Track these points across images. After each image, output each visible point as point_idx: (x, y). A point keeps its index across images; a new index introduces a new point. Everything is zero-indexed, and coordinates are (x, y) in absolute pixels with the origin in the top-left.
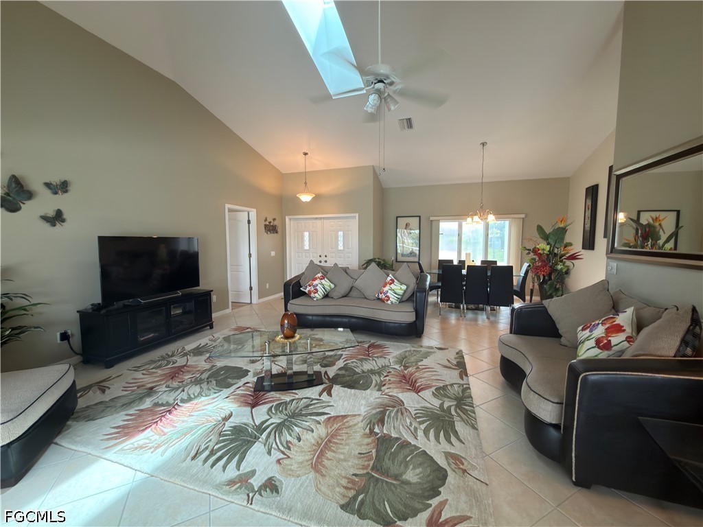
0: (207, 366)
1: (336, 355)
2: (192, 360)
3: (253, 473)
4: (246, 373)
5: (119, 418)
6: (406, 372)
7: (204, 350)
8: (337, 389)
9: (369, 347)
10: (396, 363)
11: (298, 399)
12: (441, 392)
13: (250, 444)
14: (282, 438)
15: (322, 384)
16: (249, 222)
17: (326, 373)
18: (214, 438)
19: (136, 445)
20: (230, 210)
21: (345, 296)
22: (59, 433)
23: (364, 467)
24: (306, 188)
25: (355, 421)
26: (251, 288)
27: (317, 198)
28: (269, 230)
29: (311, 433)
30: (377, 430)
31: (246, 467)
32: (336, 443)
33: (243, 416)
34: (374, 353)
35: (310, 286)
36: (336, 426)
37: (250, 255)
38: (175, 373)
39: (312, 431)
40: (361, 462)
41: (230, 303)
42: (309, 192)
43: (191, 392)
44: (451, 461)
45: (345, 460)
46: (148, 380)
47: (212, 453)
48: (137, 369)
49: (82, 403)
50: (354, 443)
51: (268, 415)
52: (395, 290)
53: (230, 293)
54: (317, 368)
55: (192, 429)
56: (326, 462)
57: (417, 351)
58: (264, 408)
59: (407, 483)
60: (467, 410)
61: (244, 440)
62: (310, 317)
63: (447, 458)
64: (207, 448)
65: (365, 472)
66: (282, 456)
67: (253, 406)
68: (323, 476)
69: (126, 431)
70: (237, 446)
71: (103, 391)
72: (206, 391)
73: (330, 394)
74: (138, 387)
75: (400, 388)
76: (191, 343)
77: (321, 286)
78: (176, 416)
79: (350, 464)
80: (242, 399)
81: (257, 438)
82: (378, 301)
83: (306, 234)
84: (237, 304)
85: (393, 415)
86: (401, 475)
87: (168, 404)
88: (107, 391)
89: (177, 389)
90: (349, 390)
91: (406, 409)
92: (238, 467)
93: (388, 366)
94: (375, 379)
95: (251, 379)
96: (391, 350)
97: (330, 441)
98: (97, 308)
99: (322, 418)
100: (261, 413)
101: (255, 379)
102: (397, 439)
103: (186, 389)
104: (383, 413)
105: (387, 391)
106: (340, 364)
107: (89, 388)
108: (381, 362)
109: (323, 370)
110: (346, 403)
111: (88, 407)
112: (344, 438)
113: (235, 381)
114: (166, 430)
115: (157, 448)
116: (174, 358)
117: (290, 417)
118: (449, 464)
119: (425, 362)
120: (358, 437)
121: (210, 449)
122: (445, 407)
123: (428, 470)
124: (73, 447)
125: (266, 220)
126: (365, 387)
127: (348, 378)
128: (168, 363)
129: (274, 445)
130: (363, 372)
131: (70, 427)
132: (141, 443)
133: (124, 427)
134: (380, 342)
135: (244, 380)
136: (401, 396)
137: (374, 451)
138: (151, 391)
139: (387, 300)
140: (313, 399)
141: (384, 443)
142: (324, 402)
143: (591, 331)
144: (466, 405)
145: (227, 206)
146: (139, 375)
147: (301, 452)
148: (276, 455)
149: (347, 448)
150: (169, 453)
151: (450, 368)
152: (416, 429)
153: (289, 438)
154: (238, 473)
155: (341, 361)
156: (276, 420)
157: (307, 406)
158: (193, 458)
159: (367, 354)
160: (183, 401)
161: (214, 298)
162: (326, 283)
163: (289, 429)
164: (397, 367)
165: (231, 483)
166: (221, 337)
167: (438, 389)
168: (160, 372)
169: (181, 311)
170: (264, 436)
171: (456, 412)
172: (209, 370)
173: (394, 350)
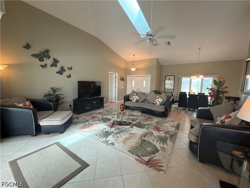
0: (101, 117)
1: (137, 119)
2: (98, 115)
3: (109, 141)
4: (111, 120)
5: (81, 125)
6: (157, 126)
7: (101, 113)
8: (134, 127)
9: (148, 118)
10: (155, 123)
11: (123, 128)
12: (167, 133)
13: (109, 135)
14: (117, 135)
15: (131, 125)
16: (116, 77)
17: (132, 123)
18: (101, 132)
19: (84, 131)
20: (110, 74)
21: (143, 102)
22: (70, 126)
23: (136, 145)
24: (134, 66)
25: (137, 135)
26: (115, 98)
27: (137, 69)
28: (122, 80)
29: (124, 136)
30: (143, 138)
31: (107, 139)
32: (130, 139)
33: (108, 129)
34: (149, 120)
35: (132, 98)
36: (131, 135)
37: (116, 88)
38: (94, 118)
39: (125, 135)
40: (136, 144)
41: (109, 102)
42: (134, 68)
43: (97, 122)
44: (162, 148)
45: (132, 143)
46: (87, 118)
47: (100, 135)
48: (85, 116)
49: (74, 121)
50: (136, 140)
51: (115, 130)
52: (159, 100)
53: (109, 99)
54: (130, 121)
55: (96, 130)
56: (127, 142)
57: (164, 121)
58: (114, 128)
59: (147, 150)
60: (173, 138)
61: (108, 134)
62: (131, 107)
63: (161, 148)
64: (99, 134)
65: (136, 146)
66: (116, 139)
67: (111, 127)
68: (125, 144)
69: (82, 128)
70: (106, 135)
71: (78, 119)
72: (100, 123)
73: (132, 128)
74: (85, 119)
75: (154, 129)
76: (98, 111)
77: (135, 98)
78: (93, 127)
79: (133, 144)
80: (109, 126)
81: (111, 134)
82: (153, 104)
83: (133, 81)
84: (111, 102)
85: (149, 136)
86: (146, 148)
87: (91, 124)
88: (79, 119)
89: (94, 121)
90: (138, 128)
91: (153, 135)
92: (106, 139)
93: (152, 124)
94: (147, 126)
95: (112, 121)
96: (155, 120)
97: (129, 138)
98: (77, 99)
99: (128, 133)
100: (113, 129)
101: (113, 122)
102: (148, 141)
103: (96, 122)
104: (146, 135)
105: (149, 130)
106: (137, 121)
107: (75, 118)
108: (150, 122)
109: (132, 122)
110: (136, 131)
111: (75, 122)
112: (133, 138)
113: (108, 121)
114: (91, 129)
115: (89, 132)
116: (94, 114)
117: (120, 131)
118: (161, 149)
119: (165, 124)
120: (137, 139)
121: (100, 134)
122: (166, 136)
123: (154, 149)
124: (72, 129)
125: (121, 77)
126: (143, 128)
127: (138, 125)
128: (92, 115)
129: (115, 136)
130: (144, 124)
131: (71, 125)
132: (85, 131)
133: (82, 127)
134: (152, 117)
135: (110, 121)
136: (153, 132)
137: (140, 142)
138: (88, 121)
139: (156, 104)
140: (127, 128)
141: (143, 141)
142: (130, 129)
143: (220, 118)
144: (174, 137)
145: (110, 72)
146: (85, 117)
147: (121, 139)
148: (115, 138)
149: (133, 140)
150: (91, 134)
151: (173, 127)
152: (154, 140)
153: (119, 136)
154: (105, 140)
155: (138, 120)
156: (116, 131)
157: (125, 130)
158: (96, 135)
159: (147, 120)
160: (95, 124)
161: (105, 100)
162: (137, 97)
163: (119, 134)
164: (155, 124)
165: (104, 141)
166: (106, 110)
167: (166, 132)
168: (90, 117)
169: (96, 102)
170: (113, 134)
171: (169, 138)
172: (102, 118)
173: (156, 120)
